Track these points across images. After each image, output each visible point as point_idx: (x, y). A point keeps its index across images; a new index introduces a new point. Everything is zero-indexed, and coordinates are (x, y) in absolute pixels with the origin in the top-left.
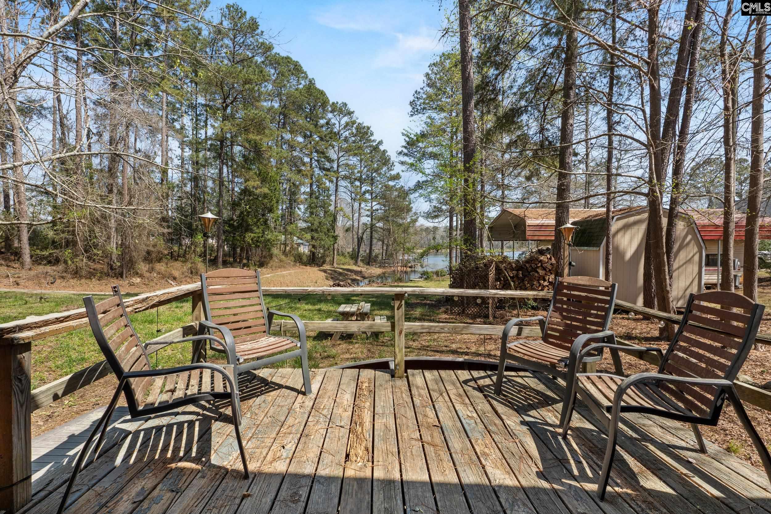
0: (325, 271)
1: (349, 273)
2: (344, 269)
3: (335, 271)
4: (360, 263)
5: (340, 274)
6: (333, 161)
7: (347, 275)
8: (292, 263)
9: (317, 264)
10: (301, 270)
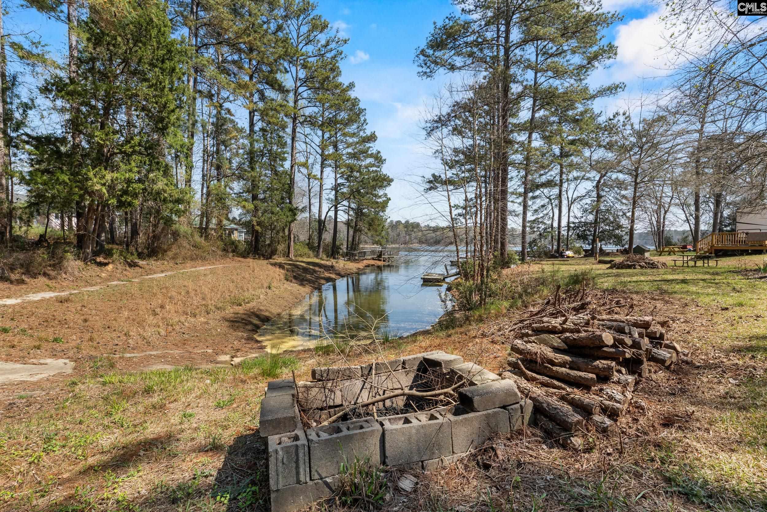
0: (281, 266)
1: (317, 269)
2: (308, 263)
3: (297, 266)
4: (322, 255)
5: (305, 270)
6: (288, 91)
7: (315, 271)
8: (220, 253)
9: (264, 256)
10: (237, 265)
